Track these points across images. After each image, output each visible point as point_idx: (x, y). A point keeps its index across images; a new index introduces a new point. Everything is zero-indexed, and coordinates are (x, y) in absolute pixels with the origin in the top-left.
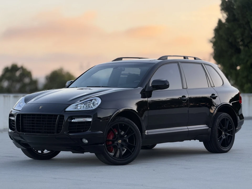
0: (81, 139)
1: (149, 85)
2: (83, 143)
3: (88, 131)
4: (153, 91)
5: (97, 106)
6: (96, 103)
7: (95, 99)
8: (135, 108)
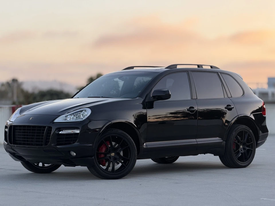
0: (69, 152)
1: (150, 95)
2: (71, 155)
3: (76, 143)
4: (155, 102)
5: (86, 117)
6: (86, 114)
7: (85, 111)
8: (132, 120)
